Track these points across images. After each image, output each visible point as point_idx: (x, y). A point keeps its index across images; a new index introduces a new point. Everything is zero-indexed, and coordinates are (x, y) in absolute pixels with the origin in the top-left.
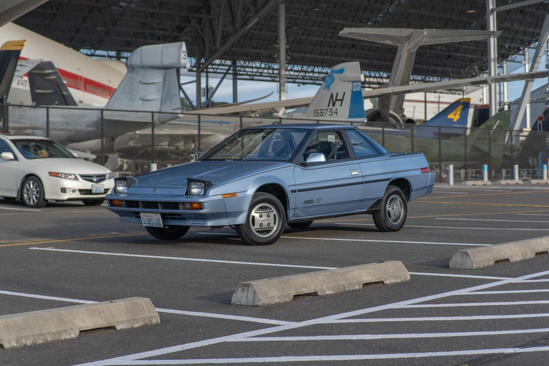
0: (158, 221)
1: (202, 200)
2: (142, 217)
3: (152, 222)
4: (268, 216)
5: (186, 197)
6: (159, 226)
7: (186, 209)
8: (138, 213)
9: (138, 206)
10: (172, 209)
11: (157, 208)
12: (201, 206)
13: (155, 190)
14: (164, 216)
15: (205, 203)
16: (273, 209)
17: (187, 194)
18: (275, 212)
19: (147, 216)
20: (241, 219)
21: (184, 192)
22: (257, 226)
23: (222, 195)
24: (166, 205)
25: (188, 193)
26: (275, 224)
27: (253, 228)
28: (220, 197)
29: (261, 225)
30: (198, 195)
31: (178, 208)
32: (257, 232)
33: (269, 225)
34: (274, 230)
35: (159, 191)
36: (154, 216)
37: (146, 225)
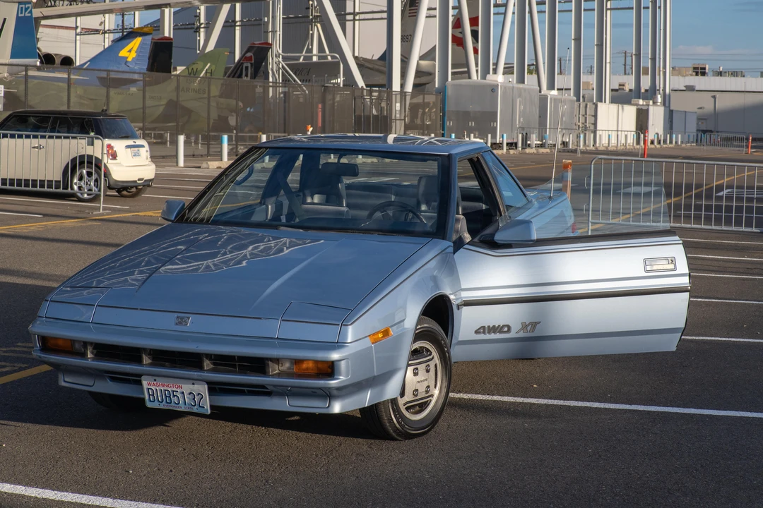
0: (197, 399)
1: (335, 356)
2: (145, 386)
3: (175, 400)
4: (428, 371)
6: (196, 409)
7: (280, 374)
8: (140, 376)
9: (139, 361)
11: (199, 367)
13: (181, 322)
14: (214, 388)
15: (343, 363)
16: (435, 354)
18: (437, 360)
19: (163, 385)
20: (391, 390)
22: (409, 396)
23: (370, 336)
24: (223, 362)
26: (435, 387)
27: (401, 402)
28: (367, 343)
29: (416, 391)
31: (262, 372)
32: (407, 409)
33: (427, 392)
34: (434, 400)
35: (193, 323)
36: (187, 388)
37: (156, 405)
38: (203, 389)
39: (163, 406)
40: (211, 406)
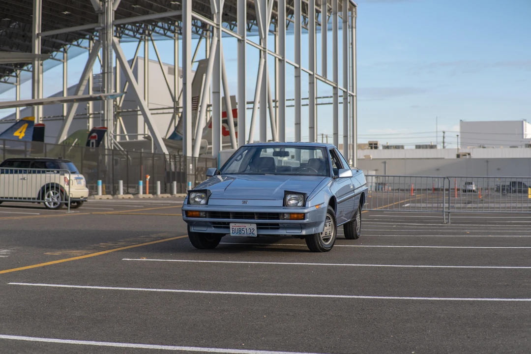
0: (252, 231)
1: (306, 211)
2: (231, 227)
3: (243, 232)
4: (330, 226)
5: (283, 208)
6: (251, 235)
7: (284, 219)
8: (229, 223)
9: (229, 217)
10: (269, 219)
11: (253, 218)
12: (304, 216)
13: (245, 202)
14: (260, 226)
15: (308, 214)
16: (331, 219)
17: (284, 206)
18: (332, 222)
19: (238, 226)
20: (320, 229)
21: (280, 203)
22: (324, 235)
23: (316, 206)
24: (262, 215)
25: (285, 204)
26: (332, 232)
27: (321, 236)
28: (315, 208)
29: (326, 233)
30: (296, 205)
31: (278, 219)
32: (324, 240)
33: (330, 234)
34: (332, 237)
35: (250, 203)
36: (248, 226)
37: (235, 235)
38: (254, 226)
39: (237, 235)
40: (257, 235)
